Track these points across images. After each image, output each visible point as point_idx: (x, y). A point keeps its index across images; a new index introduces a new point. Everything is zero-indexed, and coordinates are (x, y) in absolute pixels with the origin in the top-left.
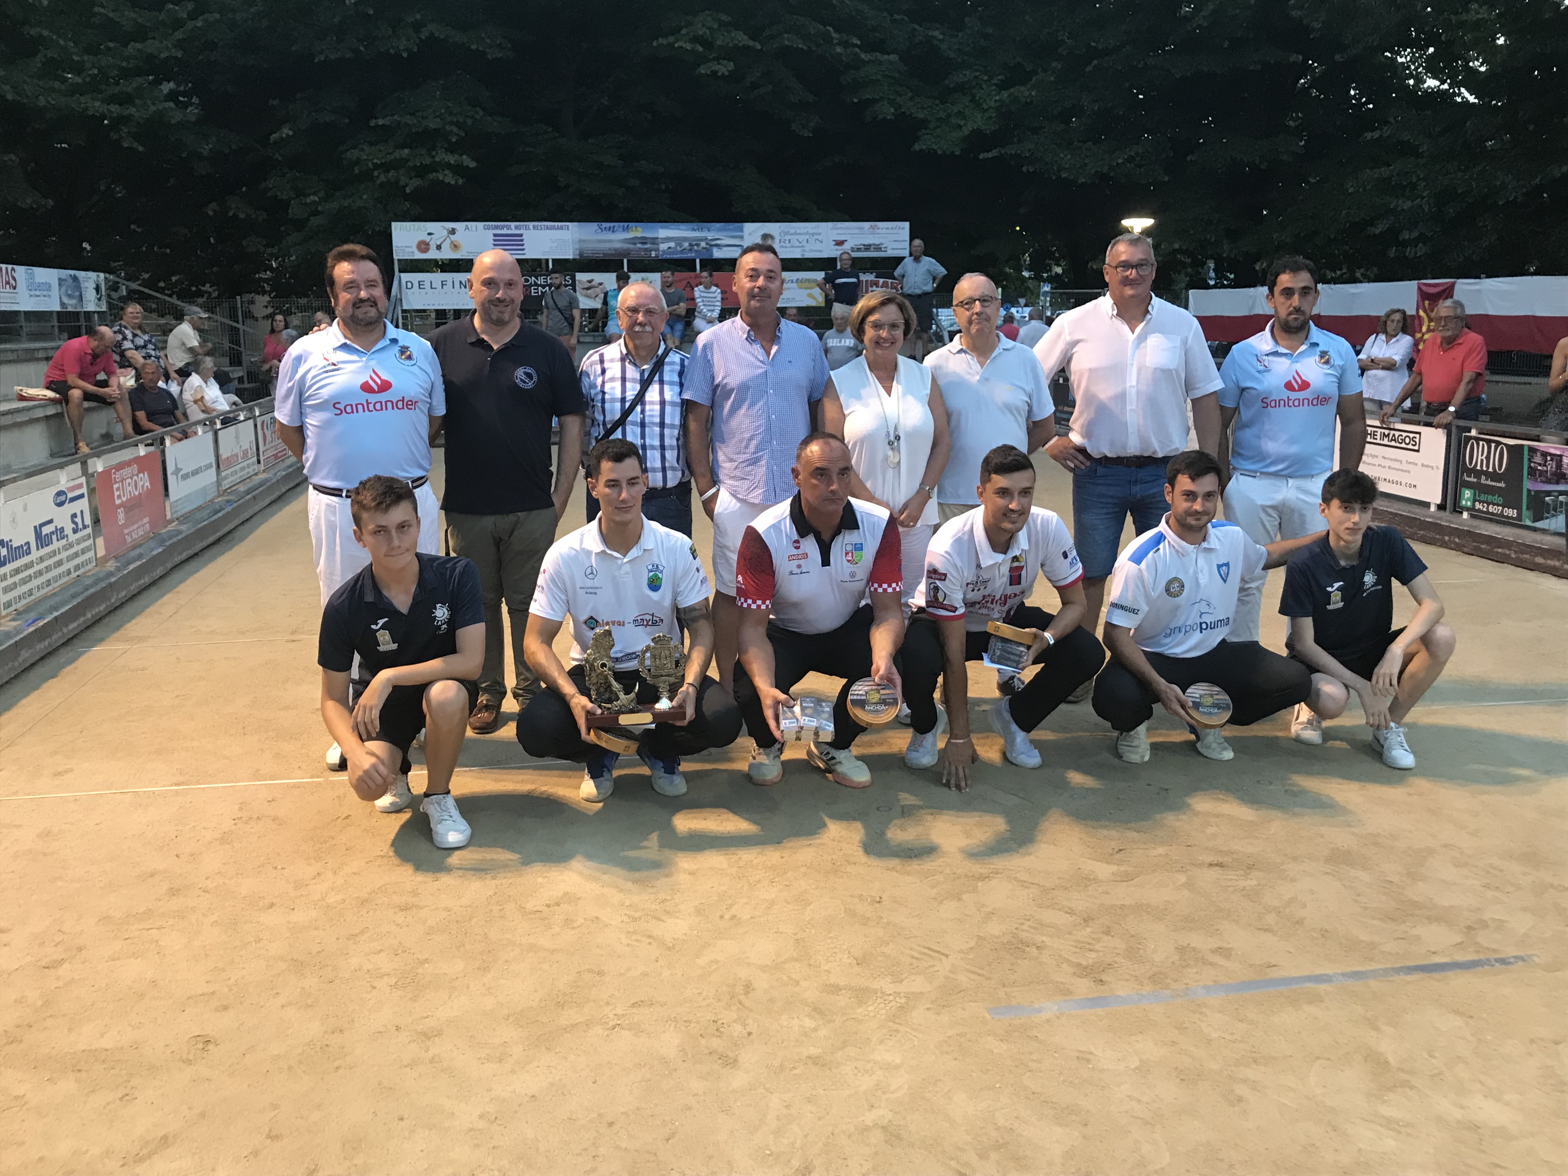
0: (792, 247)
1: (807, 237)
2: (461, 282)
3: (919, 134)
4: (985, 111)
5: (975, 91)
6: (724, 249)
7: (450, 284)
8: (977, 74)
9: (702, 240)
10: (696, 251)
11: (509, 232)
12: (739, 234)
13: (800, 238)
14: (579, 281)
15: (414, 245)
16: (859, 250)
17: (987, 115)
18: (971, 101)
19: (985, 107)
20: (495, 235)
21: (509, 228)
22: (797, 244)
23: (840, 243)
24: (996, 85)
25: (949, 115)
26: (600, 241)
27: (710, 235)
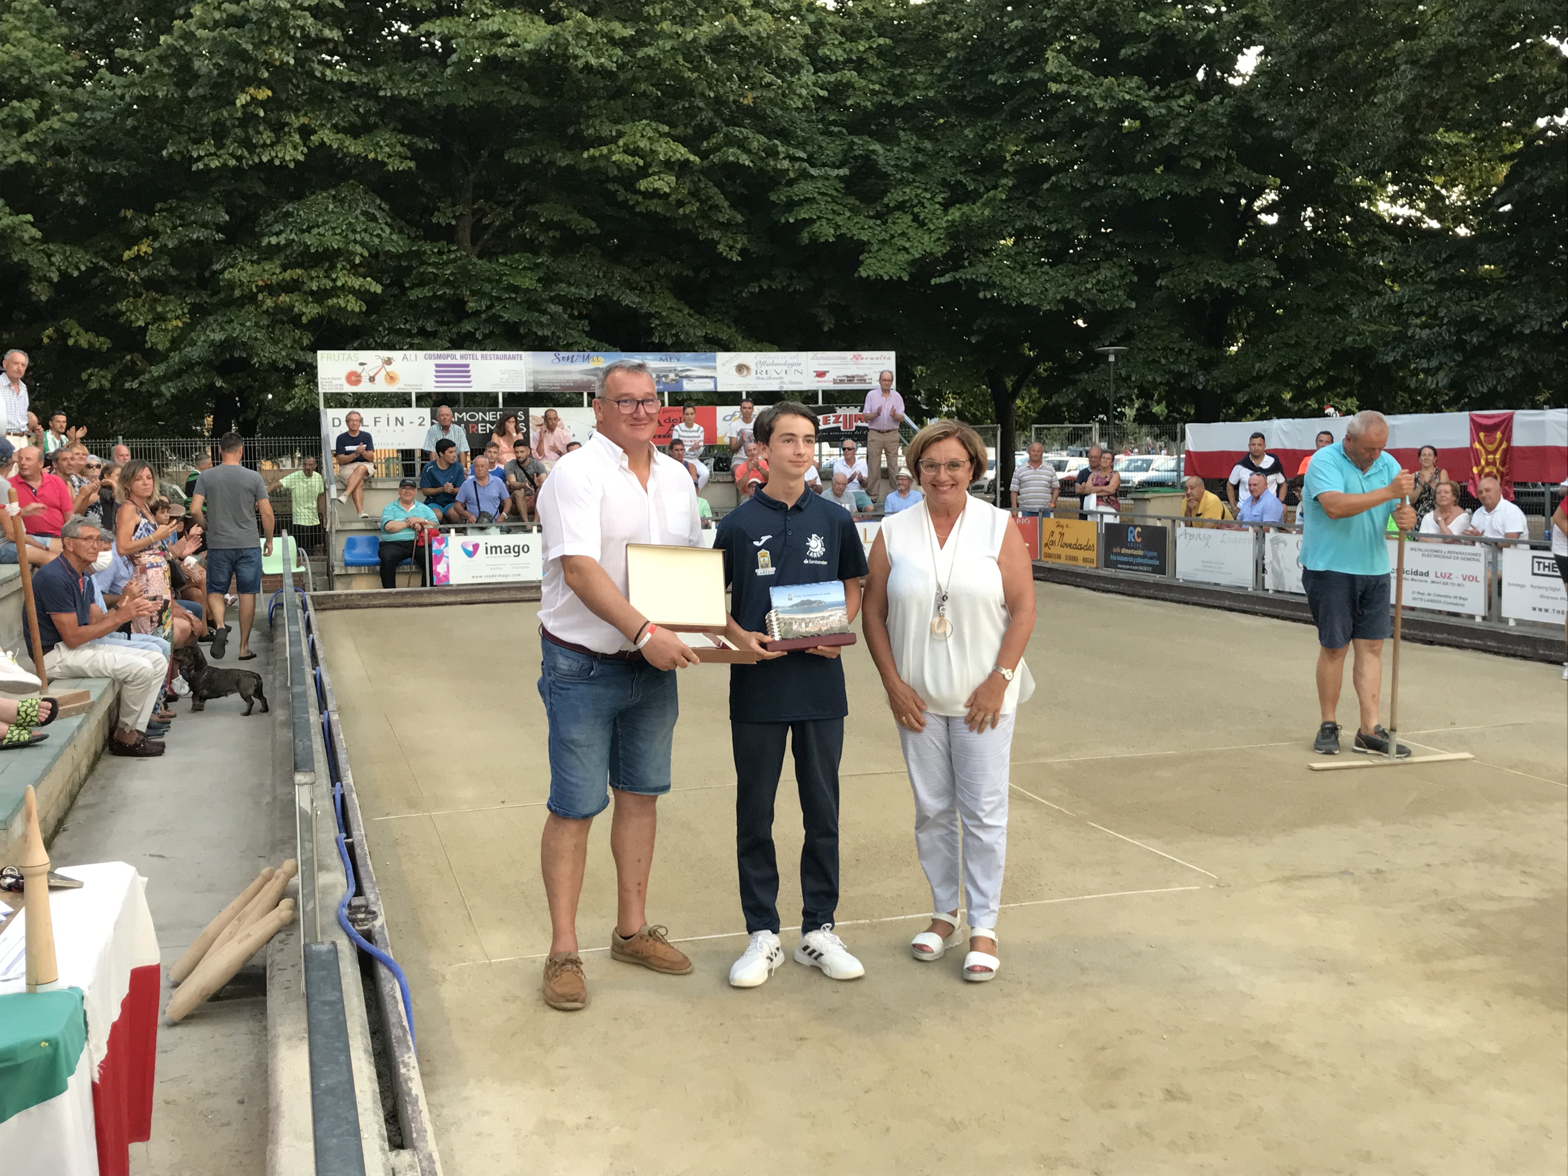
0: (769, 378)
1: (786, 368)
2: (397, 419)
3: (861, 258)
4: (931, 232)
5: (916, 210)
6: (695, 380)
7: (384, 421)
8: (919, 191)
9: (670, 371)
10: (664, 384)
11: (454, 362)
12: (712, 364)
13: (778, 369)
14: (534, 417)
15: (343, 376)
16: (842, 381)
17: (935, 236)
18: (913, 221)
19: (932, 227)
20: (437, 366)
21: (454, 357)
22: (776, 375)
23: (821, 374)
24: (939, 203)
25: (893, 237)
26: (557, 372)
27: (679, 366)
